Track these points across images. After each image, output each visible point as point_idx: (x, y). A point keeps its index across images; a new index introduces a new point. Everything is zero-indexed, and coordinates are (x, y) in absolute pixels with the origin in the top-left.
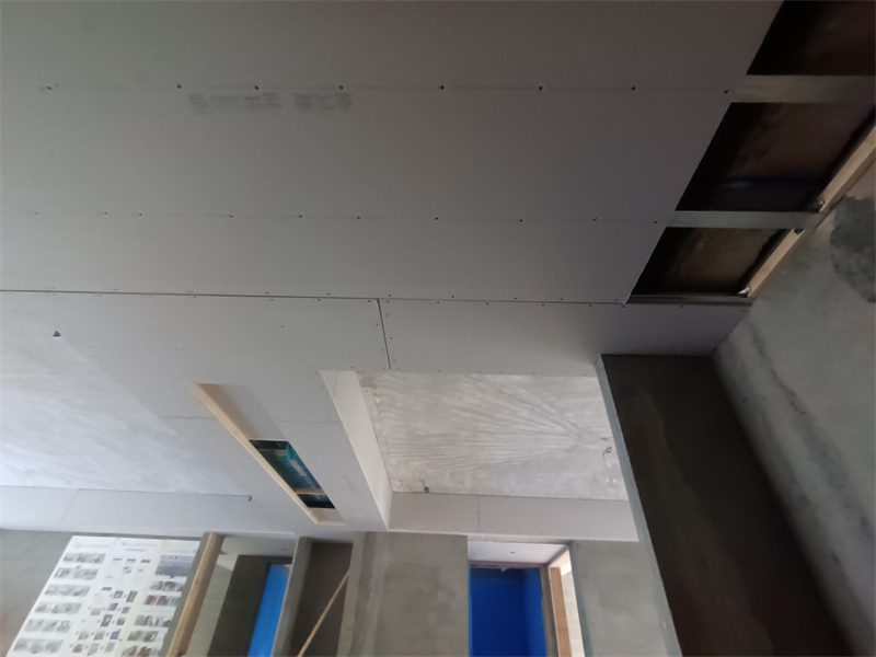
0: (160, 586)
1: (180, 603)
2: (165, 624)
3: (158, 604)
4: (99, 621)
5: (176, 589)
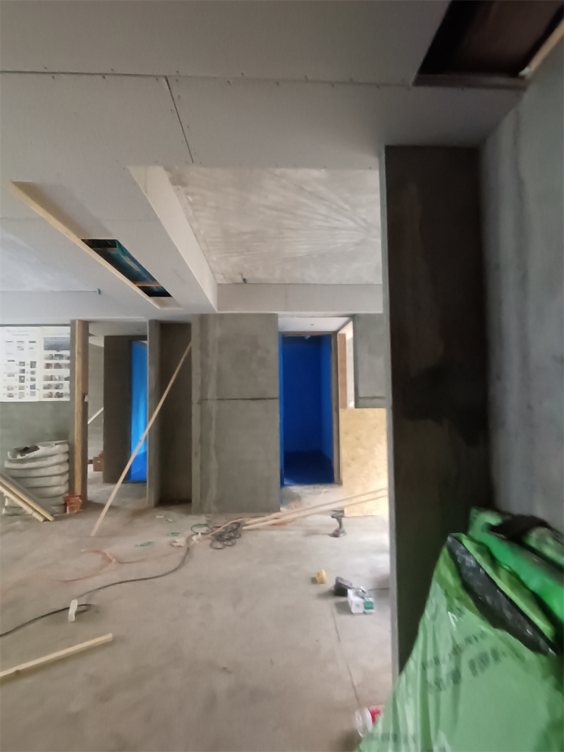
0: (52, 357)
1: (72, 367)
2: (66, 379)
3: (55, 368)
4: (16, 380)
5: (64, 358)
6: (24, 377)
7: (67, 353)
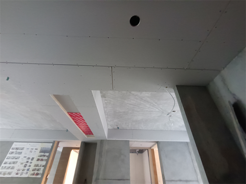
0: (41, 156)
1: (47, 161)
2: (43, 166)
3: (41, 161)
4: (23, 166)
5: (45, 156)
6: (27, 165)
7: (47, 154)
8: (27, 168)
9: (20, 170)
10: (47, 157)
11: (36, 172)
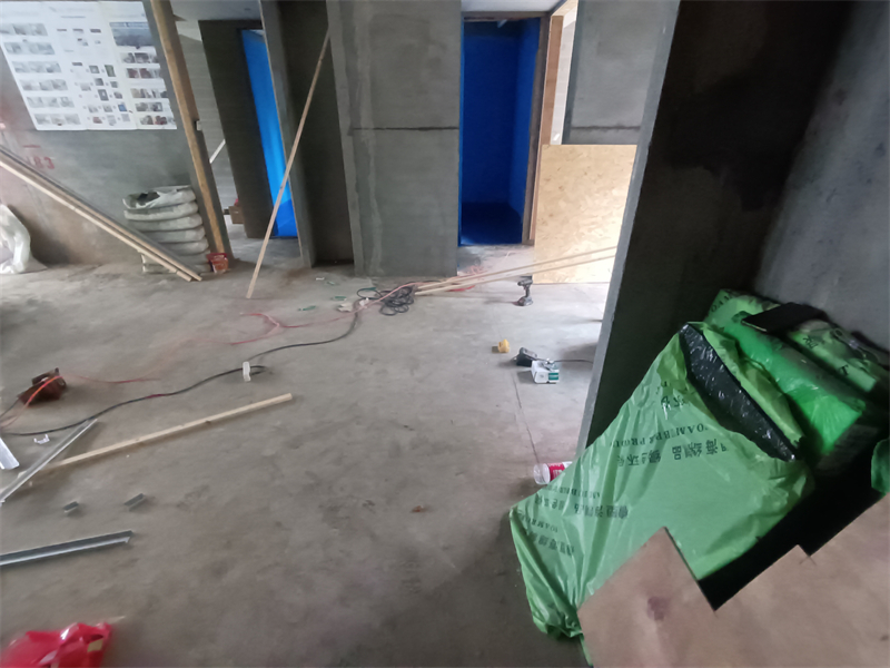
0: (132, 59)
1: (164, 74)
2: (163, 96)
3: (143, 76)
4: (96, 96)
5: (150, 60)
6: (104, 91)
7: (152, 51)
8: (113, 102)
9: (96, 110)
10: (156, 61)
11: (154, 115)
